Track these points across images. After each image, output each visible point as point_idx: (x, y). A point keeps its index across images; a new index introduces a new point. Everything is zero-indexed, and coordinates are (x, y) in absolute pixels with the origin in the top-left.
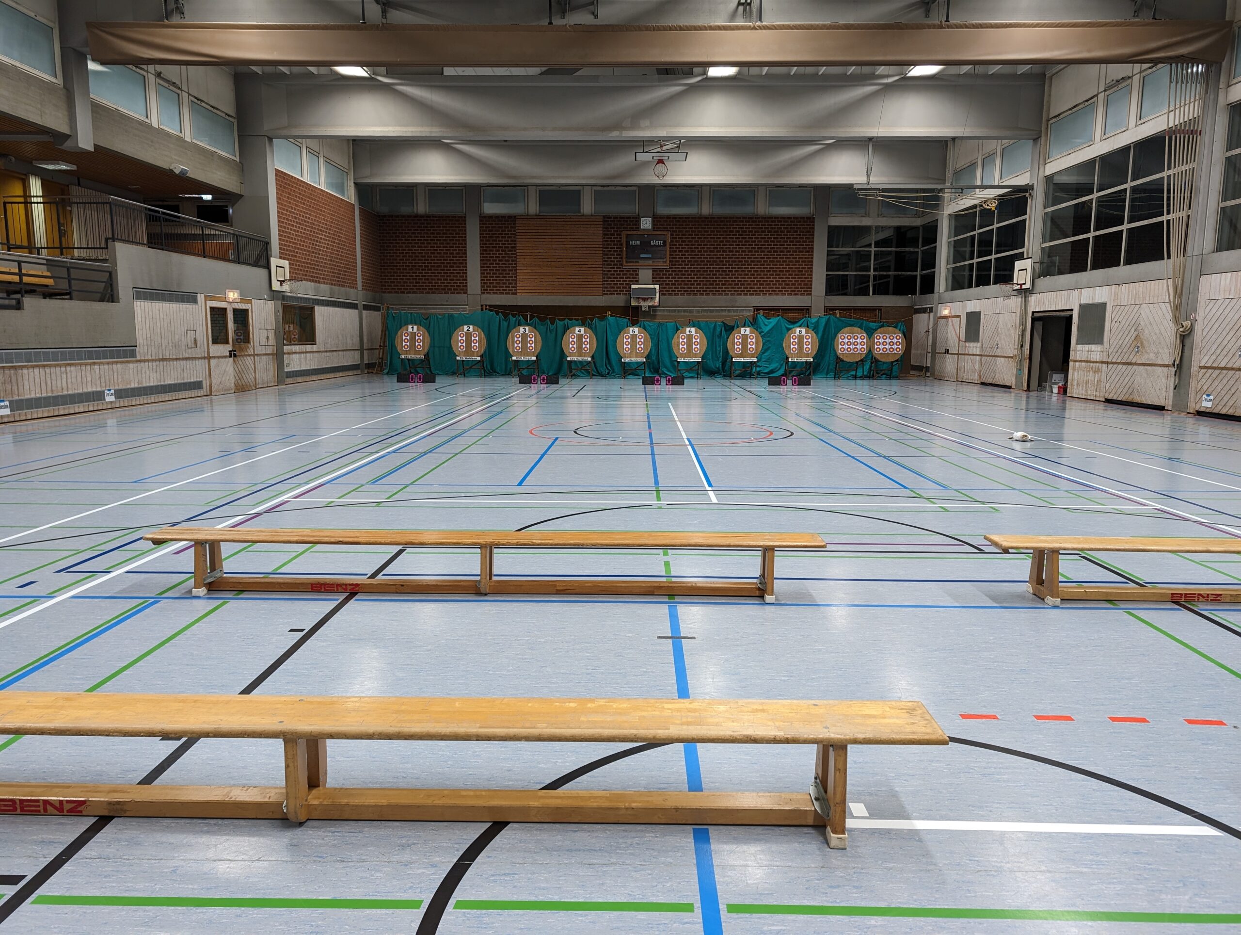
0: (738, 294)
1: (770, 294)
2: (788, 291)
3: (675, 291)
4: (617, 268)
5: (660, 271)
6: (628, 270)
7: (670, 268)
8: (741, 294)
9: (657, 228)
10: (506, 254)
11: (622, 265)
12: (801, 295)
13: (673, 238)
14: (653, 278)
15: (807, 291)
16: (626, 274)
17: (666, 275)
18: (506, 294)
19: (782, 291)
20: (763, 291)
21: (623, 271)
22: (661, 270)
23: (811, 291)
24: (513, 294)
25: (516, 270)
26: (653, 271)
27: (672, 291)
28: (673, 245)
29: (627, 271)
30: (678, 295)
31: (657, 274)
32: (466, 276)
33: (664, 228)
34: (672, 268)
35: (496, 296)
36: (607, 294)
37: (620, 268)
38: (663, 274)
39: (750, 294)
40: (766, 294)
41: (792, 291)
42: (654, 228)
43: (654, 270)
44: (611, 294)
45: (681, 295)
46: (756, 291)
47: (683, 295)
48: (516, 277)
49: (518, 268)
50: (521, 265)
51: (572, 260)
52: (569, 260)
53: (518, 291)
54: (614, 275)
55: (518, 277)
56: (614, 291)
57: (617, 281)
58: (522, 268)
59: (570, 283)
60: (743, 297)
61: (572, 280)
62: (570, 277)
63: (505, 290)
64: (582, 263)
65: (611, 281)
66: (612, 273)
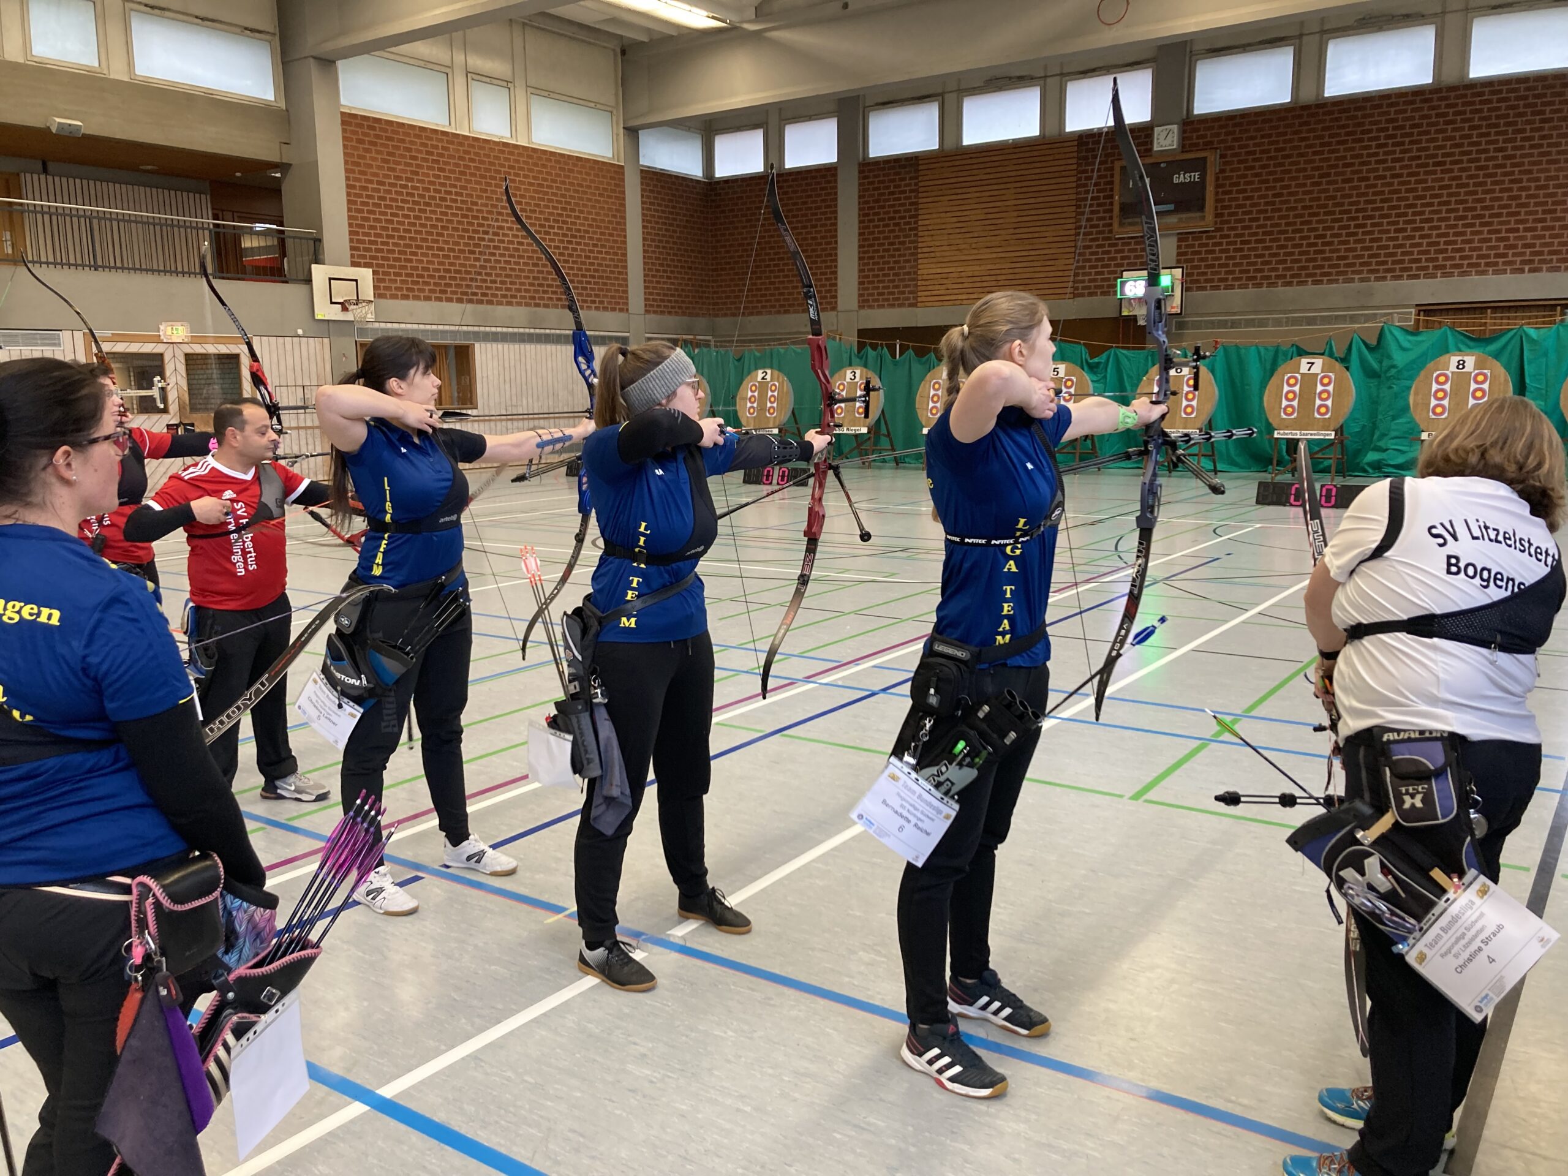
0: (1377, 279)
1: (1463, 274)
2: (1513, 263)
3: (1226, 280)
4: (1104, 239)
5: (1194, 239)
6: (1126, 241)
7: (1217, 230)
8: (1384, 278)
9: (1191, 145)
10: (900, 230)
11: (1111, 232)
12: (1550, 270)
13: (1225, 163)
14: (1179, 254)
16: (1122, 251)
17: (1207, 245)
18: (900, 306)
19: (1496, 264)
20: (1444, 267)
21: (1116, 245)
22: (1196, 236)
24: (911, 305)
25: (916, 260)
26: (1179, 240)
27: (1220, 280)
28: (1226, 178)
29: (1123, 244)
30: (1232, 287)
31: (1187, 246)
32: (836, 279)
33: (1206, 144)
34: (1221, 230)
35: (882, 310)
36: (1082, 295)
37: (1109, 239)
38: (1200, 245)
39: (1410, 277)
40: (1451, 275)
41: (1523, 262)
42: (1183, 146)
43: (1182, 238)
44: (1091, 294)
45: (1240, 287)
46: (1426, 268)
47: (1246, 287)
48: (916, 273)
49: (920, 256)
50: (925, 250)
51: (1017, 231)
52: (1012, 231)
53: (919, 299)
54: (1096, 253)
55: (919, 272)
56: (1096, 287)
57: (1103, 266)
58: (926, 255)
59: (1011, 277)
60: (1390, 284)
61: (1016, 271)
62: (1013, 265)
63: (898, 299)
64: (1036, 235)
65: (1091, 267)
66: (1094, 250)
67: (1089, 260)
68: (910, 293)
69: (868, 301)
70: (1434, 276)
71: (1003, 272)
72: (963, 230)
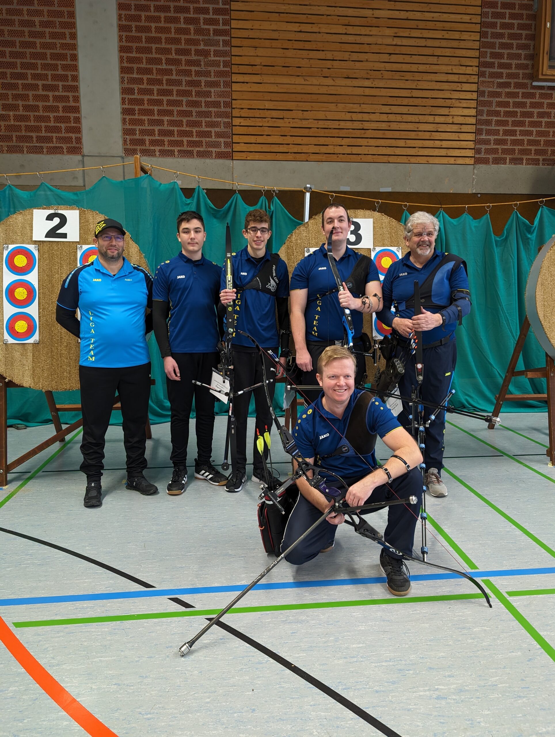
4: (517, 85)
6: (545, 92)
10: (199, 31)
11: (530, 76)
21: (533, 96)
25: (229, 84)
29: (542, 96)
32: (77, 99)
35: (169, 160)
36: (485, 161)
37: (523, 85)
44: (497, 161)
48: (229, 104)
49: (235, 78)
50: (243, 69)
51: (394, 58)
52: (386, 58)
53: (236, 148)
54: (506, 104)
55: (235, 104)
56: (504, 151)
57: (515, 124)
58: (246, 78)
59: (384, 126)
61: (392, 117)
62: (386, 109)
63: (198, 144)
64: (422, 68)
65: (499, 123)
66: (503, 99)
67: (497, 113)
68: (219, 135)
69: (142, 142)
71: (373, 117)
72: (307, 46)
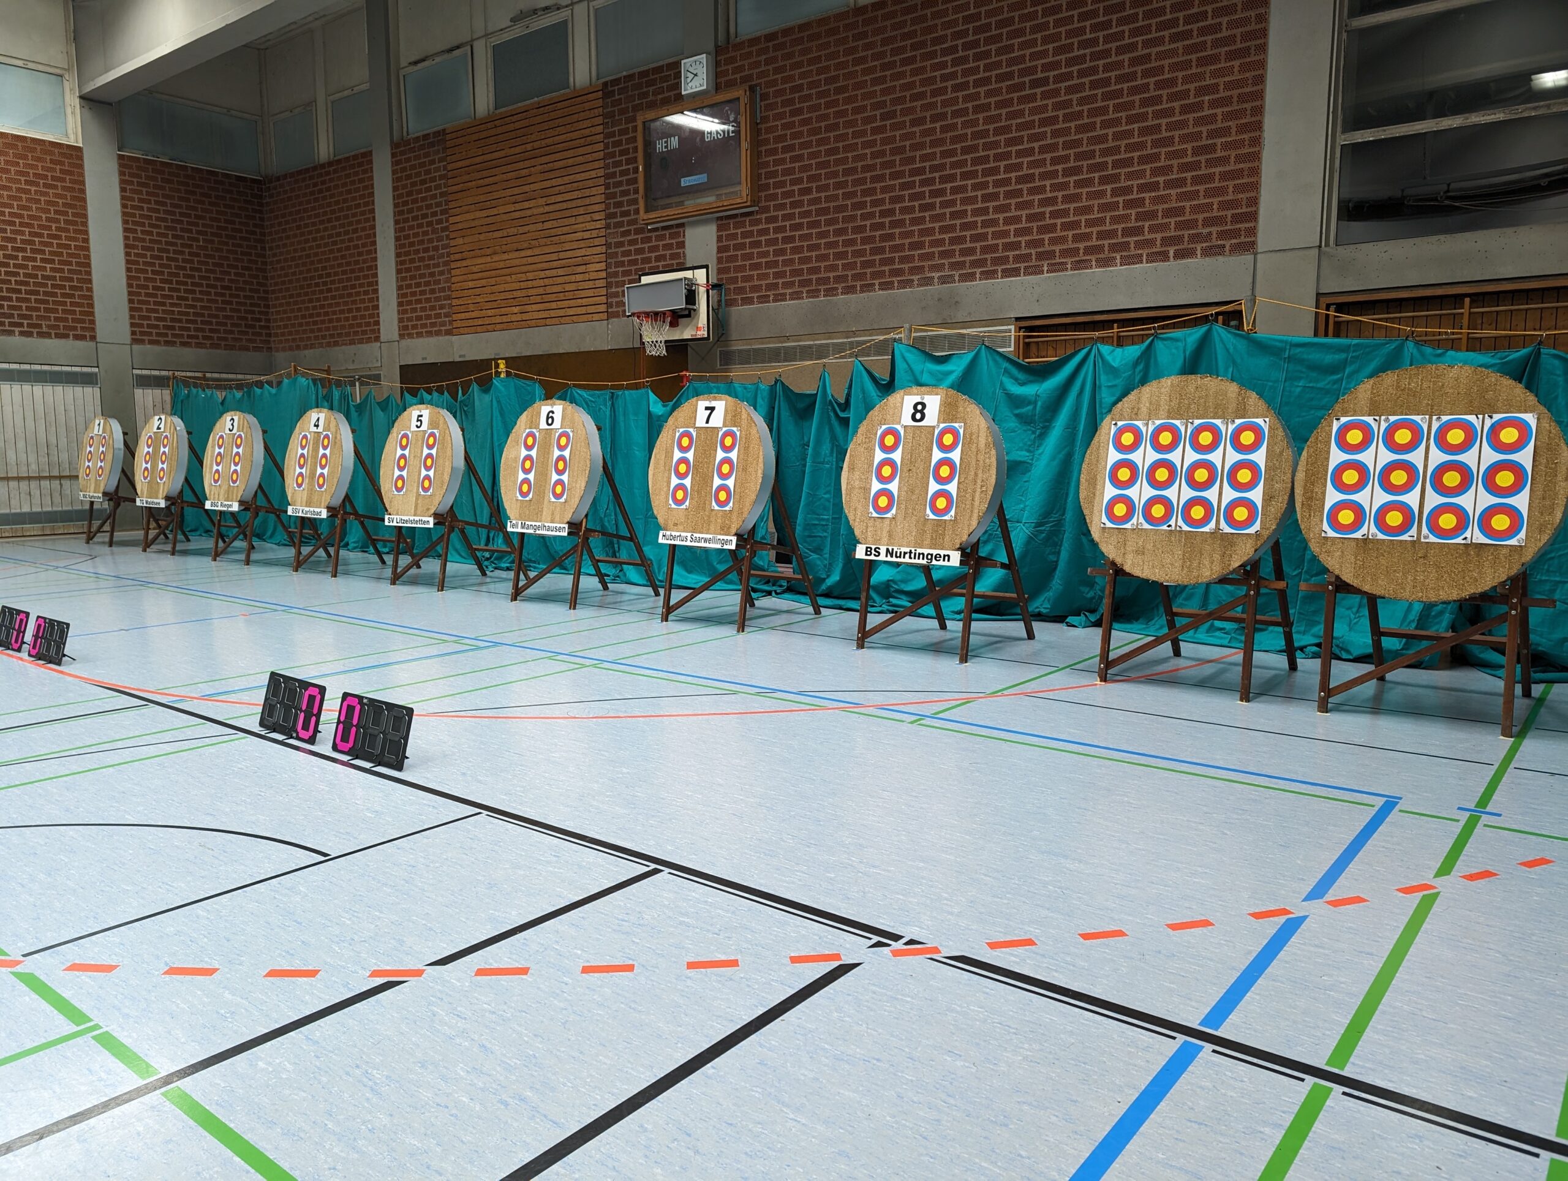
0: (962, 278)
1: (1079, 265)
2: (1150, 243)
3: (777, 286)
4: (637, 231)
6: (661, 234)
8: (971, 277)
10: (433, 231)
11: (641, 220)
12: (1208, 252)
13: (767, 108)
14: (719, 250)
15: (1235, 234)
17: (751, 234)
18: (437, 333)
19: (1125, 246)
20: (1050, 255)
21: (649, 239)
22: (737, 220)
23: (1252, 232)
24: (446, 332)
26: (720, 229)
27: (769, 287)
28: (769, 130)
29: (658, 237)
30: (783, 297)
31: (728, 238)
32: (378, 299)
33: (743, 79)
34: (764, 210)
36: (617, 315)
37: (641, 231)
38: (743, 236)
39: (1007, 273)
40: (1061, 267)
41: (1166, 241)
42: (715, 85)
43: (723, 225)
46: (1026, 258)
49: (453, 265)
50: (456, 257)
51: (547, 225)
52: (541, 226)
53: (454, 325)
55: (453, 287)
58: (457, 264)
60: (979, 285)
63: (435, 324)
64: (566, 230)
67: (622, 264)
68: (445, 315)
69: (407, 327)
70: (1037, 271)
72: (492, 227)
